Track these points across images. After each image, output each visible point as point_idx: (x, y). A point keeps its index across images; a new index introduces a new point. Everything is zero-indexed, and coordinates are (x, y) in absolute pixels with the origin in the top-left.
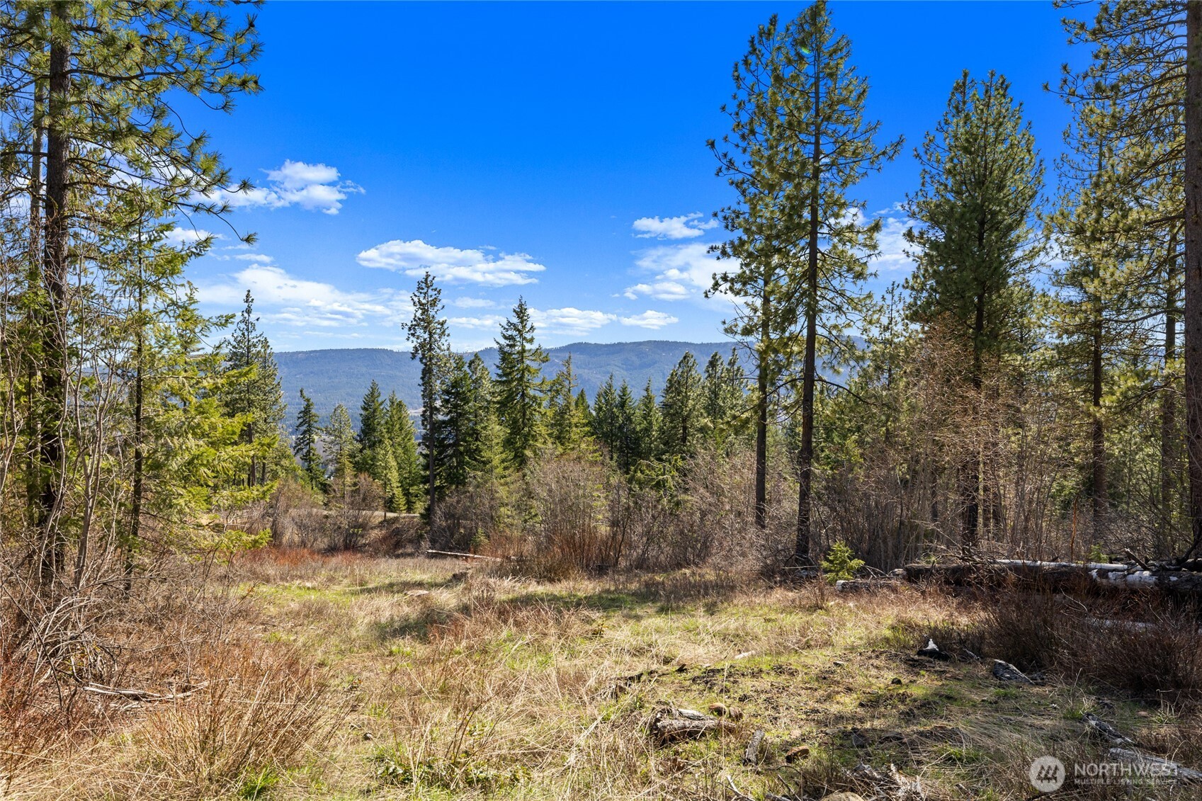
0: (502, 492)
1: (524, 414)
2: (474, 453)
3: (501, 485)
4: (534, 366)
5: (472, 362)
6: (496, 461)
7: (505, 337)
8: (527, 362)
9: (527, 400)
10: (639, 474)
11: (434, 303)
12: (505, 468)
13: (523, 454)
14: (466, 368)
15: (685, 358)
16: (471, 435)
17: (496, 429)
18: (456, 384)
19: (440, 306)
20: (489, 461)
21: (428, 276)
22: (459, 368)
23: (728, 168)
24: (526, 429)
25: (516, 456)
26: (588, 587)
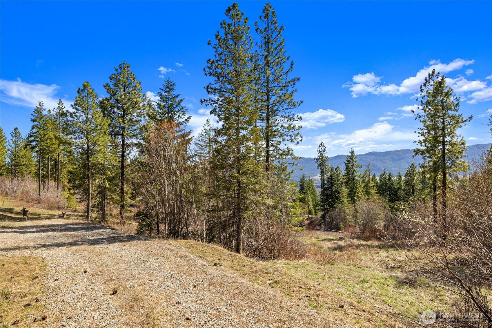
0: (348, 211)
1: (354, 185)
2: (338, 198)
3: (347, 209)
4: (357, 169)
5: (336, 168)
6: (345, 201)
7: (347, 160)
8: (354, 168)
9: (355, 181)
10: (395, 206)
11: (324, 151)
12: (348, 203)
13: (354, 199)
14: (334, 170)
15: (412, 165)
16: (336, 192)
17: (345, 191)
18: (331, 176)
19: (326, 152)
20: (343, 201)
21: (322, 143)
22: (332, 171)
23: (419, 118)
24: (355, 190)
25: (352, 199)
26: (376, 243)
